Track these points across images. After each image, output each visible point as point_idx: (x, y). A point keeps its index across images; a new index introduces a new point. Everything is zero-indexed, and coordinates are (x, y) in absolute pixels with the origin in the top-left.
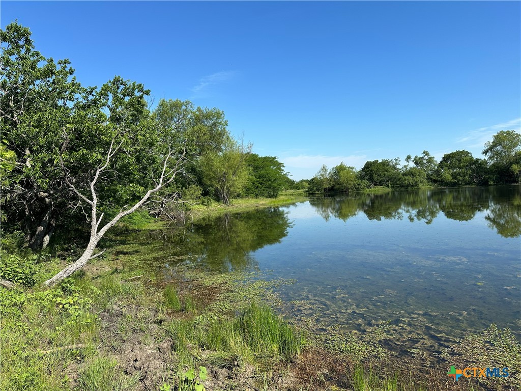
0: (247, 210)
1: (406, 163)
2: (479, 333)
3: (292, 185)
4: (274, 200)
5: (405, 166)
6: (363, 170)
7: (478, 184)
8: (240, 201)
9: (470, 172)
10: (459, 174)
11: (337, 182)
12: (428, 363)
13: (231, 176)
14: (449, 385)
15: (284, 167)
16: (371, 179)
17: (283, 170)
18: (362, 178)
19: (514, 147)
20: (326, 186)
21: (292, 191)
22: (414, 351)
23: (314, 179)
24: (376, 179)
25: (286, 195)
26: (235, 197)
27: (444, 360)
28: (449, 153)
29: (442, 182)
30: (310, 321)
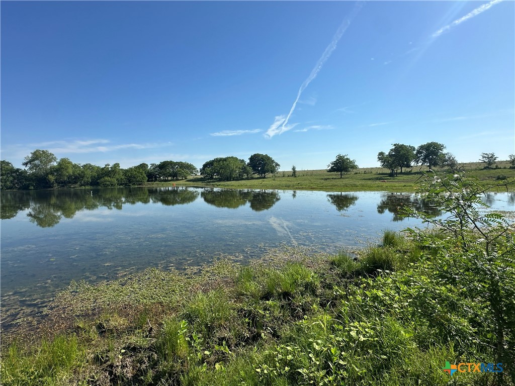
2: (65, 289)
7: (19, 189)
9: (11, 179)
12: (35, 323)
14: (58, 327)
19: (49, 162)
22: (18, 321)
27: (46, 315)
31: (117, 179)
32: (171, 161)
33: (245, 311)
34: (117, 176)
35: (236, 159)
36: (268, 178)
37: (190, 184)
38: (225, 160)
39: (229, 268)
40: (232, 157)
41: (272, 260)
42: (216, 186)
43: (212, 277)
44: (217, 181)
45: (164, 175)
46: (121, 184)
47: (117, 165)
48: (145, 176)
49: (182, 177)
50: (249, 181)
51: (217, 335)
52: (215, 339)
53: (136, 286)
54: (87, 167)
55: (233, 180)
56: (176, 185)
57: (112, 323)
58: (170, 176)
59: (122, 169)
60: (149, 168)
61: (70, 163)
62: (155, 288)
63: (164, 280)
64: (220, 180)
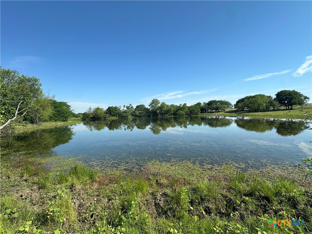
0: (51, 128)
1: (123, 108)
2: (150, 162)
3: (74, 115)
4: (66, 122)
5: (123, 109)
6: (107, 110)
7: (147, 117)
8: (46, 123)
9: (145, 112)
10: (141, 113)
11: (96, 115)
12: (138, 172)
13: (42, 111)
14: (144, 176)
15: (71, 107)
16: (110, 114)
17: (70, 109)
18: (107, 113)
19: (158, 104)
20: (91, 116)
21: (74, 118)
22: (134, 170)
23: (85, 113)
24: (112, 114)
25: (71, 120)
26: (43, 121)
27: (142, 170)
28: (138, 105)
29: (136, 116)
30: (98, 168)
31: (185, 112)
32: (215, 100)
33: (228, 198)
34: (185, 110)
35: (264, 95)
36: (295, 109)
37: (226, 114)
38: (254, 97)
39: (231, 170)
40: (260, 95)
41: (268, 173)
42: (245, 116)
43: (217, 174)
44: (247, 113)
45: (211, 109)
46: (187, 115)
47: (185, 104)
48: (199, 110)
49: (222, 110)
50: (275, 112)
51: (206, 204)
52: (204, 206)
53: (177, 168)
54: (172, 106)
55: (260, 112)
56: (217, 115)
57: (162, 181)
58: (214, 109)
59: (188, 107)
60: (202, 105)
61: (165, 104)
62: (185, 171)
63: (191, 168)
64: (249, 112)
